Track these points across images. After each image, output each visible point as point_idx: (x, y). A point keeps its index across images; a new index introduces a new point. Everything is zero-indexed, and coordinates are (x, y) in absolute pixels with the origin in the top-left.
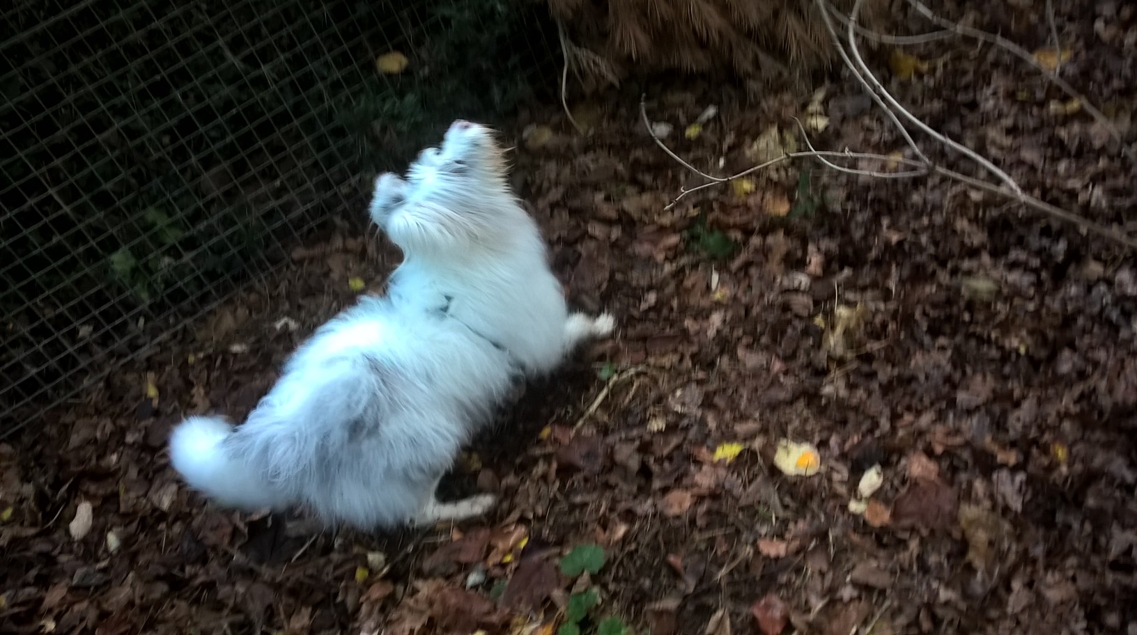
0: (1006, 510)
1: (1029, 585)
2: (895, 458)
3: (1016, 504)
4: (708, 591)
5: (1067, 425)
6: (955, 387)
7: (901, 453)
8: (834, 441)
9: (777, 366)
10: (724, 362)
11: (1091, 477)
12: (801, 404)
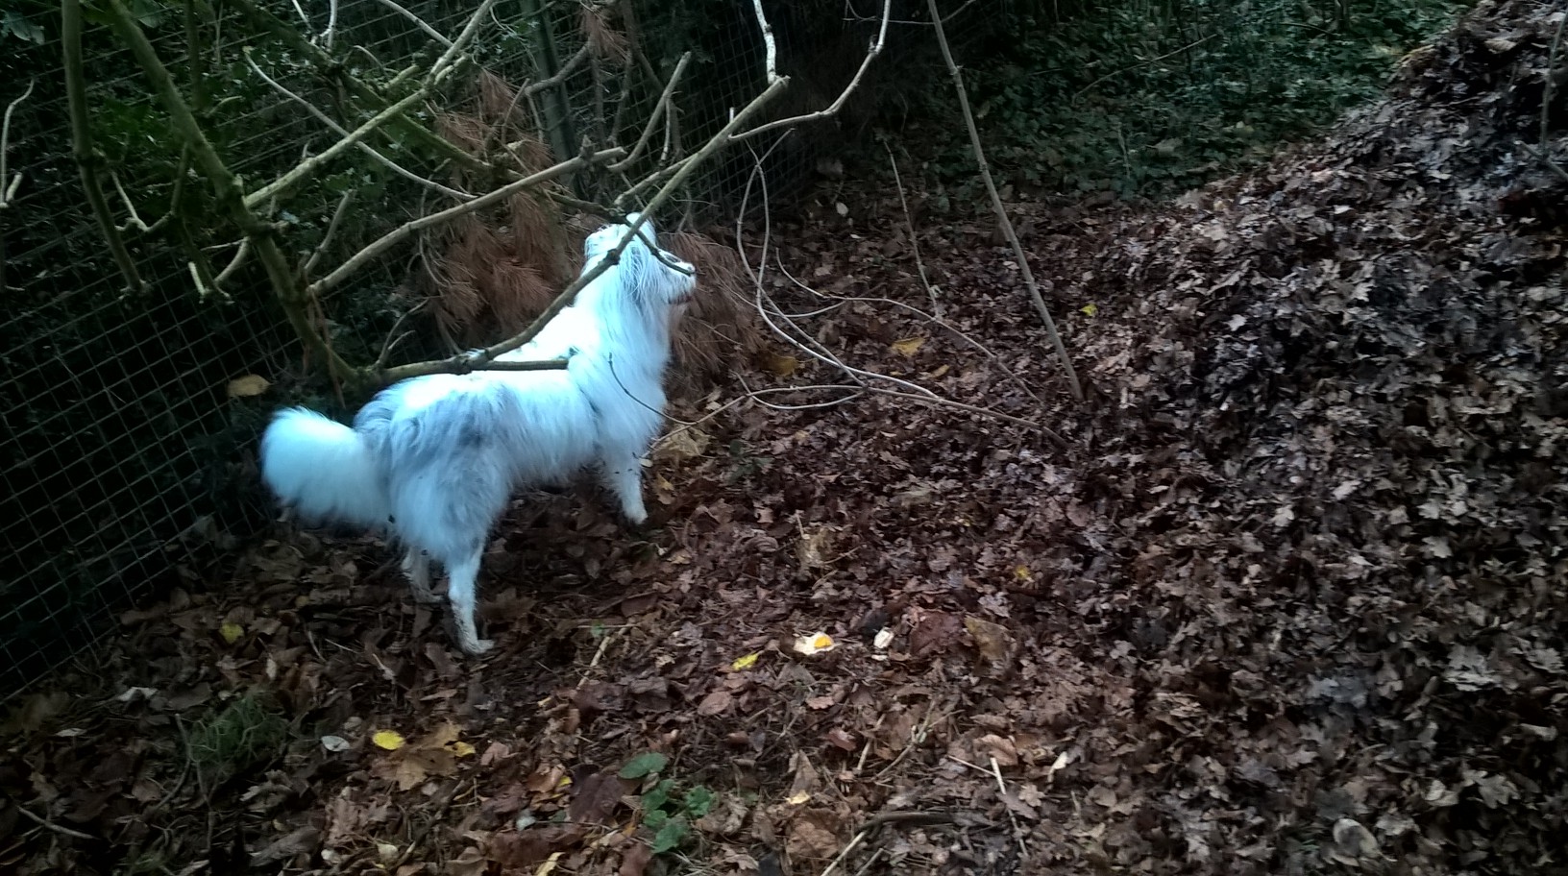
0: (999, 619)
1: (1034, 661)
2: (896, 618)
3: (1004, 613)
4: (776, 750)
5: (1021, 554)
6: (925, 560)
7: (900, 611)
8: (838, 626)
9: (763, 593)
10: (709, 604)
11: (1050, 578)
12: (797, 613)
